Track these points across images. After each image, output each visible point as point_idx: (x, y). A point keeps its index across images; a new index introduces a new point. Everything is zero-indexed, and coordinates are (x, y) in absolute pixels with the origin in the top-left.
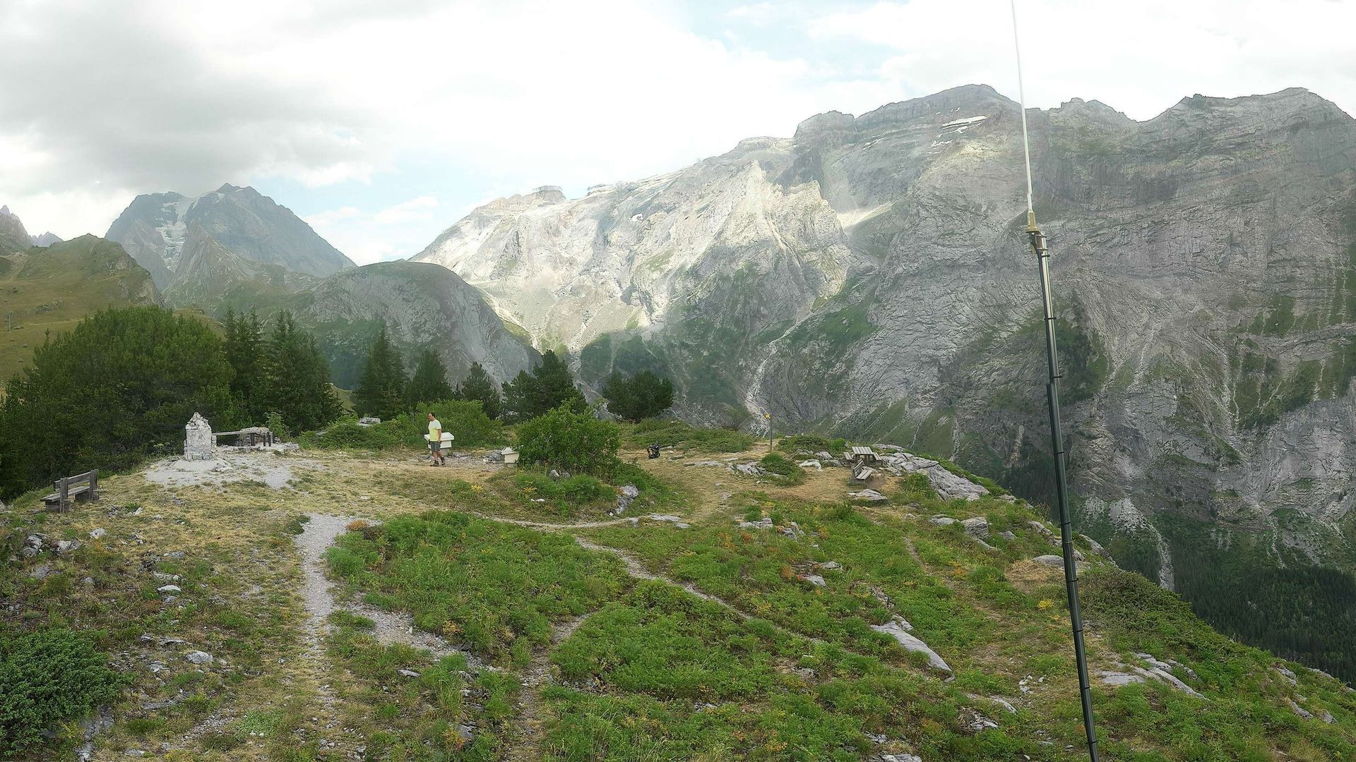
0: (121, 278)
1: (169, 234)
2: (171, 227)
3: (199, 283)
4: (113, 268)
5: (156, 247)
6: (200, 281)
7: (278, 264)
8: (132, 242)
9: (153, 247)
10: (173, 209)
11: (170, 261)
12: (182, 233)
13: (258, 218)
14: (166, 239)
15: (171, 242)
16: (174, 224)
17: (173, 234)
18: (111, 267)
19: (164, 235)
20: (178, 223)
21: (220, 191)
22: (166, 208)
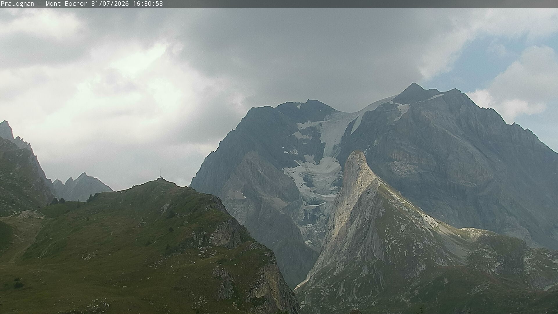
0: (221, 262)
1: (308, 181)
2: (311, 167)
3: (365, 272)
4: (205, 242)
5: (285, 204)
6: (365, 268)
7: (511, 234)
8: (240, 195)
9: (279, 203)
10: (315, 133)
11: (310, 231)
12: (332, 179)
13: (472, 149)
14: (303, 190)
15: (313, 195)
16: (318, 160)
17: (317, 180)
18: (200, 242)
19: (299, 181)
20: (326, 161)
21: (400, 99)
22: (303, 132)
